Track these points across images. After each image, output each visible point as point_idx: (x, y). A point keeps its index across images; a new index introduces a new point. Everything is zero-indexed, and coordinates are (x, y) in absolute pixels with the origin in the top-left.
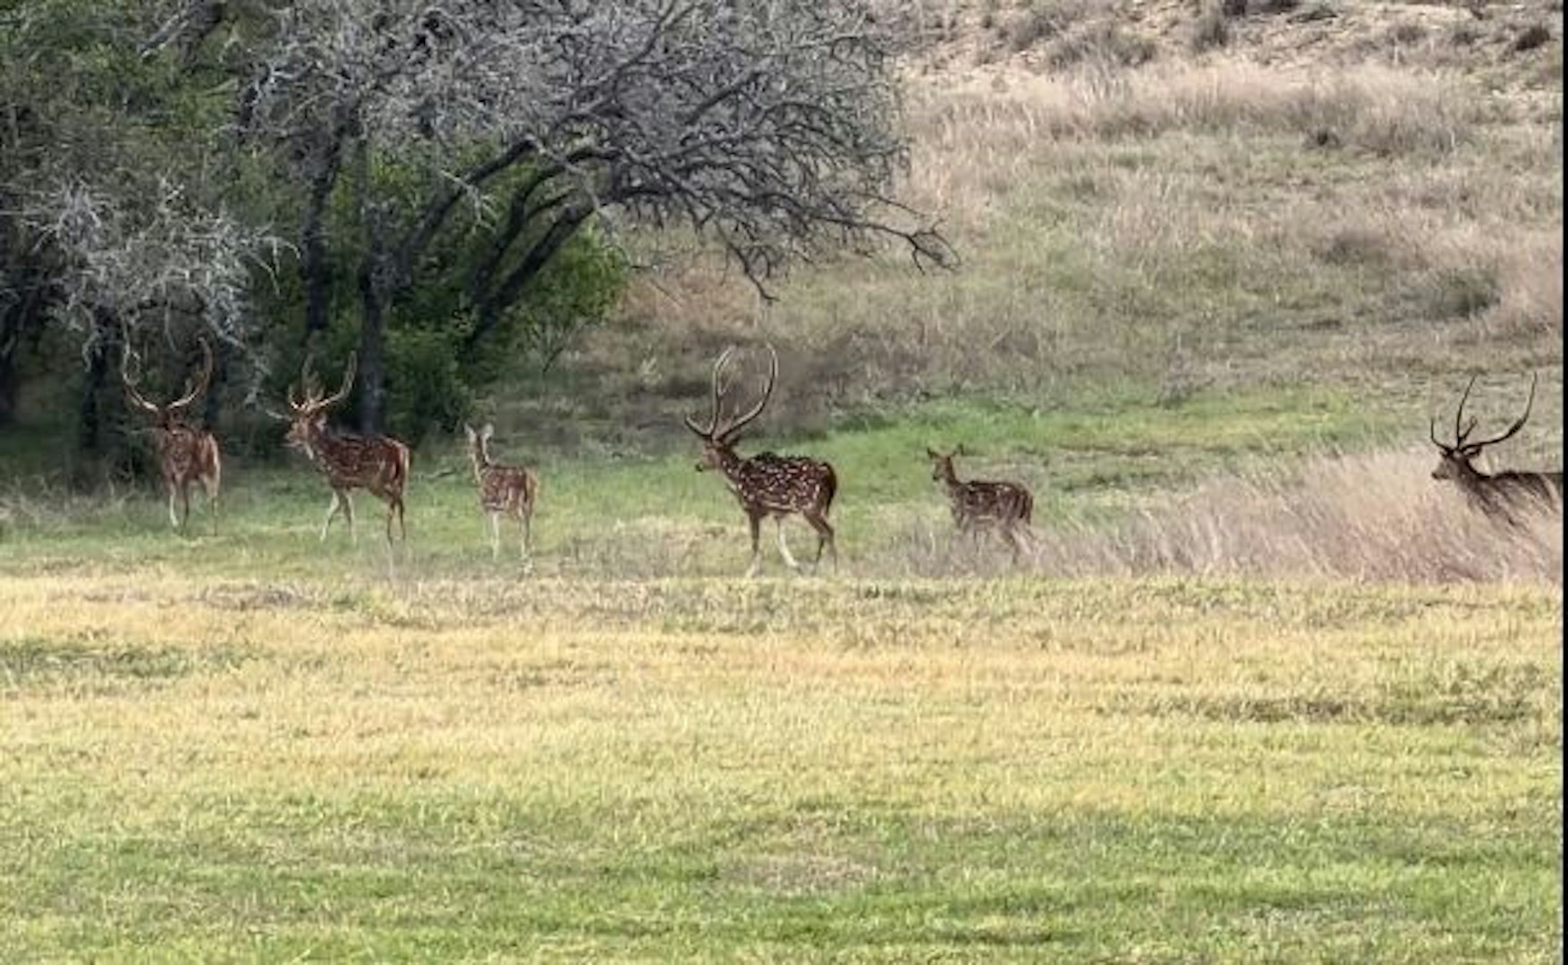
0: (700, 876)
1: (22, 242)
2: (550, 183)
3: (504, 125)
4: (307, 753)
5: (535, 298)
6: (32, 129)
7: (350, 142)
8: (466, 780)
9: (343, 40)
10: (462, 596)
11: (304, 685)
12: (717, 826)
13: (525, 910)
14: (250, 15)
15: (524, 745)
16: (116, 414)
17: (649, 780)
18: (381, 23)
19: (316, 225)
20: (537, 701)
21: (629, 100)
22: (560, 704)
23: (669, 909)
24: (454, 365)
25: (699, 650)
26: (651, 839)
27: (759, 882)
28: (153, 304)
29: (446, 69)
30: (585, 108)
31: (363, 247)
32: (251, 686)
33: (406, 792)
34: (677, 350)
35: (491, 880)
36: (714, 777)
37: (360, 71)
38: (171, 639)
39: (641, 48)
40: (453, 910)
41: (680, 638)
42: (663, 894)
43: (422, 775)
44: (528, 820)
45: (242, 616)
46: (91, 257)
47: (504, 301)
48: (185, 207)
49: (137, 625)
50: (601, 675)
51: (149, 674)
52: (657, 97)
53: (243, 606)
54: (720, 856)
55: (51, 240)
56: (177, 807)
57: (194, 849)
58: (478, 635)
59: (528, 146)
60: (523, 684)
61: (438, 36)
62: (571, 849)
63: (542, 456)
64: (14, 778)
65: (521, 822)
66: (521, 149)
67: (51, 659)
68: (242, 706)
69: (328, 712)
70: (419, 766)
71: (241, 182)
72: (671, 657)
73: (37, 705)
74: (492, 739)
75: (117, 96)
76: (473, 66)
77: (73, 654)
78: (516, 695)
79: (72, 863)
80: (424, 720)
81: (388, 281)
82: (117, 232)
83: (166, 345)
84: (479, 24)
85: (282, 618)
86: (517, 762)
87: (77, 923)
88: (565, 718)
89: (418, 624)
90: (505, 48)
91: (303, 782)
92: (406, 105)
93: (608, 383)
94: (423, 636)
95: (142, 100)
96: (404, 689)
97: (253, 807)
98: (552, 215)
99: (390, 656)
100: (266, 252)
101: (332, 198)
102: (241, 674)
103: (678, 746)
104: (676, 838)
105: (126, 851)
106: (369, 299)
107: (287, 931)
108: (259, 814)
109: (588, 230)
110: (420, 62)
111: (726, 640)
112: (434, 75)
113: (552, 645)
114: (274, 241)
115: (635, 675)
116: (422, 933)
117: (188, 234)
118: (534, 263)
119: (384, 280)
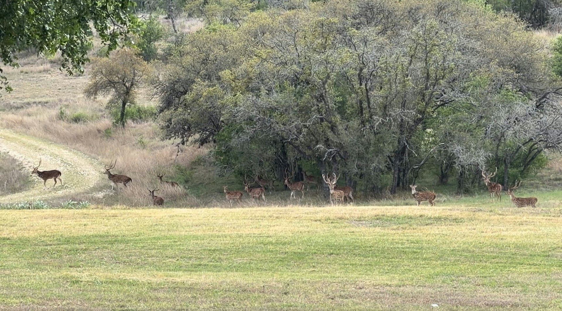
0: (546, 256)
1: (449, 154)
2: (536, 145)
3: (528, 136)
4: (483, 235)
5: (533, 164)
6: (451, 136)
7: (503, 138)
8: (509, 239)
9: (502, 122)
10: (510, 210)
11: (483, 224)
12: (549, 248)
13: (517, 261)
14: (487, 117)
15: (519, 235)
16: (464, 182)
17: (539, 240)
18: (508, 119)
19: (497, 152)
20: (522, 228)
21: (549, 132)
22: (525, 228)
23: (541, 261)
24: (520, 175)
25: (549, 220)
26: (539, 250)
27: (556, 257)
28: (470, 164)
29: (519, 127)
30: (542, 133)
31: (505, 156)
32: (475, 224)
33: (498, 241)
34: (556, 173)
35: (512, 256)
36: (550, 240)
37: (505, 127)
38: (462, 217)
39: (551, 123)
40: (505, 261)
41: (546, 218)
42: (540, 259)
43: (502, 239)
44: (519, 247)
45: (474, 213)
46: (460, 157)
47: (528, 165)
48: (475, 148)
49: (457, 214)
50: (532, 223)
51: (458, 222)
52: (554, 131)
53: (474, 211)
54: (550, 253)
55: (454, 154)
56: (461, 244)
57: (464, 251)
58: (512, 217)
59: (532, 139)
60: (519, 225)
61: (518, 121)
62: (525, 251)
63: (534, 190)
64: (435, 239)
65: (517, 247)
66: (531, 140)
67: (442, 220)
68: (473, 228)
69: (487, 229)
70: (501, 238)
71: (485, 145)
72: (544, 221)
73: (440, 227)
74: (514, 233)
75: (465, 130)
76: (523, 126)
77: (446, 219)
78: (518, 226)
79: (443, 252)
80: (503, 230)
81: (509, 161)
82: (464, 152)
83: (472, 171)
84: (524, 119)
85: (480, 214)
86: (517, 237)
87: (444, 262)
88: (526, 230)
89: (503, 215)
90: (528, 123)
91: (482, 240)
92: (512, 132)
93: (545, 178)
94: (504, 217)
95: (469, 131)
96: (500, 225)
97: (473, 244)
98: (536, 150)
99: (498, 220)
100: (489, 156)
101: (500, 148)
102: (473, 222)
103: (544, 235)
104: (543, 250)
105: (452, 251)
106: (506, 164)
107: (478, 264)
108: (474, 245)
109: (542, 153)
110: (514, 125)
111: (553, 218)
112: (517, 128)
113: (525, 218)
114: (490, 154)
115: (538, 223)
116: (500, 265)
117: (476, 153)
118: (533, 158)
119: (508, 161)
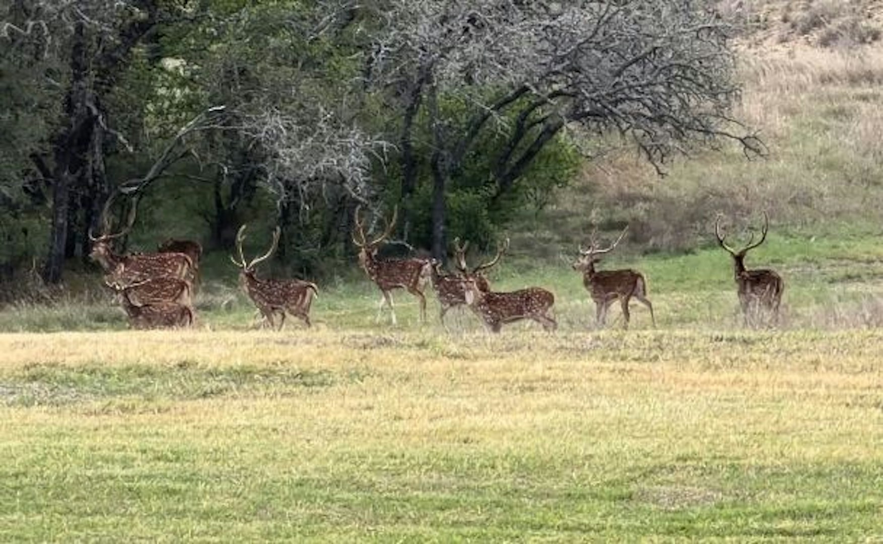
0: (622, 498)
1: (242, 145)
2: (539, 110)
3: (513, 77)
4: (401, 429)
5: (531, 174)
6: (247, 80)
7: (426, 87)
8: (491, 444)
9: (422, 31)
10: (488, 340)
11: (399, 391)
12: (630, 470)
13: (523, 518)
14: (368, 15)
15: (524, 425)
16: (294, 240)
17: (593, 444)
18: (444, 20)
19: (407, 134)
21: (583, 62)
22: (543, 401)
23: (604, 516)
24: (485, 212)
25: (622, 371)
26: (594, 476)
27: (656, 501)
28: (316, 179)
29: (481, 45)
30: (558, 68)
31: (435, 148)
32: (369, 392)
33: (456, 451)
34: (609, 204)
35: (504, 500)
36: (629, 442)
37: (432, 47)
38: (325, 365)
39: (590, 34)
40: (483, 517)
41: (610, 365)
42: (601, 508)
43: (465, 442)
44: (525, 467)
45: (365, 353)
46: (281, 152)
47: (513, 176)
48: (334, 124)
49: (305, 358)
50: (565, 386)
51: (313, 384)
52: (599, 61)
53: (365, 347)
54: (633, 487)
55: (258, 143)
56: (327, 459)
57: (337, 483)
58: (496, 363)
59: (526, 89)
60: (522, 390)
61: (477, 27)
62: (549, 482)
63: (534, 264)
64: (236, 443)
65: (521, 468)
66: (523, 91)
67: (256, 376)
68: (364, 402)
69: (413, 407)
70: (464, 436)
71: (365, 110)
72: (606, 375)
73: (250, 403)
74: (504, 421)
75: (295, 62)
76: (496, 44)
77: (269, 374)
78: (519, 396)
79: (268, 490)
80: (467, 411)
81: (447, 165)
82: (294, 136)
83: (323, 201)
84: (499, 21)
85: (385, 353)
86: (519, 434)
87: (271, 524)
88: (545, 410)
89: (464, 357)
90: (513, 34)
91: (399, 446)
92: (458, 66)
93: (574, 222)
94: (466, 363)
95: (310, 63)
96: (456, 393)
97: (370, 460)
98: (540, 127)
99: (448, 375)
100: (380, 149)
101: (416, 119)
102: (363, 385)
103: (610, 425)
104: (608, 477)
105: (300, 484)
106: (437, 175)
107: (390, 529)
108: (374, 464)
109: (563, 136)
110: (466, 41)
111: (636, 365)
112: (474, 49)
113: (539, 368)
114: (384, 143)
115: (586, 385)
116: (465, 530)
117: (336, 139)
118: (530, 155)
119: (445, 165)
